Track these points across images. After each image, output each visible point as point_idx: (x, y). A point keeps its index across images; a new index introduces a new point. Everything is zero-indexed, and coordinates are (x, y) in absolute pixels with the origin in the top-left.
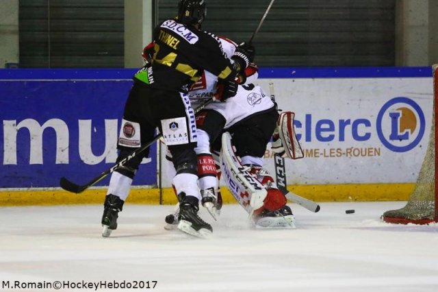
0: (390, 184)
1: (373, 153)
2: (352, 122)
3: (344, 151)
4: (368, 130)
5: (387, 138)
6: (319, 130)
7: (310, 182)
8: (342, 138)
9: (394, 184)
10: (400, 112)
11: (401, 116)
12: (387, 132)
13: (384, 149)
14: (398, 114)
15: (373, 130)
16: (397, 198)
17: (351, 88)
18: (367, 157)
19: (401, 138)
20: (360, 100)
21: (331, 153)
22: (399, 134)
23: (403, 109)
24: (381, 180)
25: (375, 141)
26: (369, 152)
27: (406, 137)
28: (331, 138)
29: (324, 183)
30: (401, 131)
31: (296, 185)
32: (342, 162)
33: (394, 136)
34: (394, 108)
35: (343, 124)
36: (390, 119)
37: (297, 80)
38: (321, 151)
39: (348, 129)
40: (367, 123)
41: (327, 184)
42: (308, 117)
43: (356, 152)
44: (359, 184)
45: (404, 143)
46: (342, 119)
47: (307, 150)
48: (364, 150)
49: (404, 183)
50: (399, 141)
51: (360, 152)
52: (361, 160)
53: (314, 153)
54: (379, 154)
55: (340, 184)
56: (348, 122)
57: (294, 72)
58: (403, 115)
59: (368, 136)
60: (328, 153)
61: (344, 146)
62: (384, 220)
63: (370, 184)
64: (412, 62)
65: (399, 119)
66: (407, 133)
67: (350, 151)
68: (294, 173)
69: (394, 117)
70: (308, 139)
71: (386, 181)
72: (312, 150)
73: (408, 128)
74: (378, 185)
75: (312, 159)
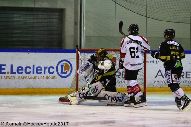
0: (60, 88)
1: (55, 78)
3: (45, 77)
4: (53, 70)
5: (60, 73)
6: (37, 70)
7: (34, 87)
8: (45, 73)
9: (62, 88)
10: (64, 64)
12: (60, 71)
13: (59, 77)
14: (63, 65)
15: (55, 70)
16: (63, 93)
17: (48, 56)
19: (64, 73)
20: (51, 60)
22: (64, 72)
24: (57, 87)
26: (54, 77)
27: (66, 73)
28: (41, 73)
29: (38, 88)
30: (65, 71)
31: (29, 88)
32: (44, 81)
33: (62, 72)
34: (62, 63)
35: (45, 68)
36: (61, 67)
37: (30, 53)
38: (38, 77)
40: (53, 68)
41: (40, 88)
43: (49, 78)
44: (50, 88)
45: (65, 75)
46: (45, 66)
47: (33, 77)
48: (52, 77)
49: (65, 88)
50: (63, 74)
51: (51, 77)
52: (50, 80)
53: (35, 78)
54: (57, 78)
55: (44, 88)
56: (47, 67)
57: (29, 50)
58: (65, 65)
59: (53, 72)
60: (40, 78)
61: (45, 75)
62: (59, 100)
63: (54, 88)
64: (68, 48)
65: (64, 67)
66: (66, 71)
67: (47, 77)
68: (28, 84)
69: (62, 66)
70: (33, 73)
71: (59, 87)
73: (67, 70)
74: (57, 88)
75: (34, 80)
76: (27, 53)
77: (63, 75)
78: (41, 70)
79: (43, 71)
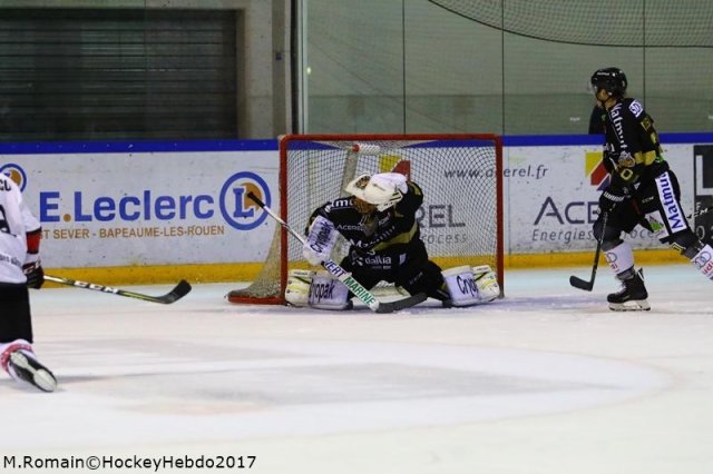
0: (234, 264)
1: (216, 232)
2: (193, 199)
3: (185, 229)
4: (210, 207)
5: (231, 215)
6: (158, 207)
7: (149, 262)
8: (183, 216)
9: (239, 264)
10: (244, 187)
11: (245, 191)
12: (231, 208)
13: (228, 227)
14: (242, 190)
15: (215, 207)
16: (241, 279)
17: (192, 163)
18: (210, 236)
19: (245, 216)
20: (202, 175)
21: (172, 231)
22: (244, 210)
23: (247, 184)
24: (224, 261)
25: (218, 219)
26: (212, 229)
27: (251, 214)
28: (172, 215)
29: (164, 263)
30: (246, 208)
31: (135, 265)
32: (184, 241)
33: (238, 213)
34: (238, 183)
35: (184, 201)
36: (234, 196)
37: (135, 155)
38: (161, 230)
39: (190, 206)
40: (210, 200)
41: (168, 265)
42: (147, 194)
43: (199, 231)
44: (202, 265)
45: (250, 220)
46: (182, 195)
47: (146, 230)
48: (206, 228)
49: (250, 263)
50: (243, 218)
51: (203, 230)
52: (203, 239)
53: (152, 232)
54: (222, 232)
55: (181, 265)
56: (190, 198)
57: (131, 146)
58: (247, 190)
59: (210, 214)
60: (168, 232)
61: (185, 224)
62: (229, 300)
63: (214, 265)
64: (255, 135)
65: (243, 195)
66: (252, 210)
67: (191, 230)
68: (132, 253)
69: (238, 192)
70: (147, 217)
71: (230, 260)
72: (151, 230)
74: (222, 264)
75: (151, 238)
76: (126, 155)
77: (241, 221)
78: (172, 205)
79: (177, 210)
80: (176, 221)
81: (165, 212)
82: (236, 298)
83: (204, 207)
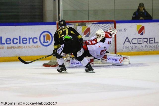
2: (32, 38)
3: (30, 46)
5: (42, 43)
6: (23, 41)
8: (29, 43)
10: (46, 35)
11: (46, 36)
12: (42, 41)
14: (45, 36)
15: (38, 40)
18: (37, 48)
19: (46, 43)
20: (34, 32)
21: (26, 47)
22: (46, 41)
25: (39, 43)
26: (37, 46)
27: (47, 42)
28: (26, 43)
29: (24, 56)
30: (46, 40)
32: (30, 50)
33: (44, 42)
34: (44, 34)
35: (30, 39)
37: (16, 26)
38: (24, 47)
39: (31, 40)
40: (37, 38)
42: (20, 37)
43: (34, 47)
44: (35, 56)
46: (29, 37)
47: (20, 47)
48: (36, 46)
51: (35, 47)
52: (35, 49)
54: (40, 47)
55: (29, 56)
56: (31, 38)
57: (15, 24)
58: (47, 36)
59: (37, 42)
60: (25, 47)
62: (43, 66)
64: (48, 21)
65: (45, 37)
66: (48, 41)
67: (32, 47)
68: (16, 53)
69: (44, 36)
70: (20, 43)
72: (21, 47)
73: (48, 40)
75: (21, 49)
76: (14, 27)
78: (26, 40)
79: (28, 41)
80: (28, 44)
81: (25, 42)
82: (45, 65)
83: (35, 40)
